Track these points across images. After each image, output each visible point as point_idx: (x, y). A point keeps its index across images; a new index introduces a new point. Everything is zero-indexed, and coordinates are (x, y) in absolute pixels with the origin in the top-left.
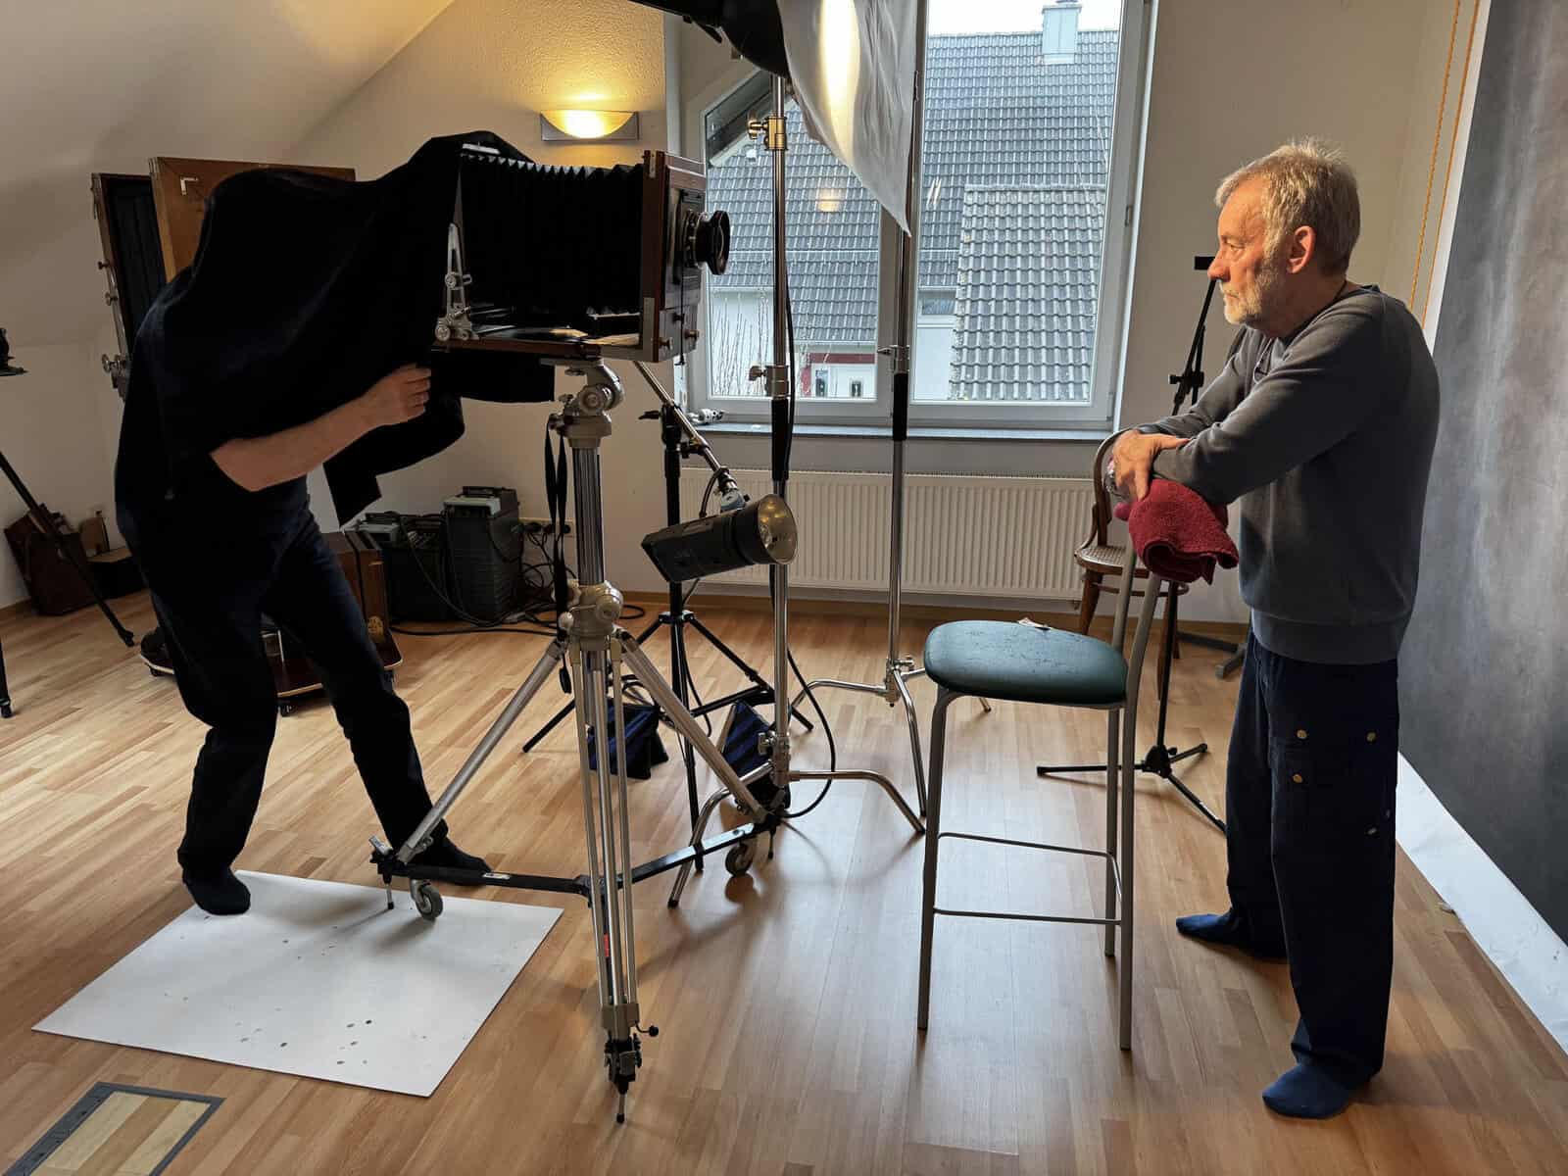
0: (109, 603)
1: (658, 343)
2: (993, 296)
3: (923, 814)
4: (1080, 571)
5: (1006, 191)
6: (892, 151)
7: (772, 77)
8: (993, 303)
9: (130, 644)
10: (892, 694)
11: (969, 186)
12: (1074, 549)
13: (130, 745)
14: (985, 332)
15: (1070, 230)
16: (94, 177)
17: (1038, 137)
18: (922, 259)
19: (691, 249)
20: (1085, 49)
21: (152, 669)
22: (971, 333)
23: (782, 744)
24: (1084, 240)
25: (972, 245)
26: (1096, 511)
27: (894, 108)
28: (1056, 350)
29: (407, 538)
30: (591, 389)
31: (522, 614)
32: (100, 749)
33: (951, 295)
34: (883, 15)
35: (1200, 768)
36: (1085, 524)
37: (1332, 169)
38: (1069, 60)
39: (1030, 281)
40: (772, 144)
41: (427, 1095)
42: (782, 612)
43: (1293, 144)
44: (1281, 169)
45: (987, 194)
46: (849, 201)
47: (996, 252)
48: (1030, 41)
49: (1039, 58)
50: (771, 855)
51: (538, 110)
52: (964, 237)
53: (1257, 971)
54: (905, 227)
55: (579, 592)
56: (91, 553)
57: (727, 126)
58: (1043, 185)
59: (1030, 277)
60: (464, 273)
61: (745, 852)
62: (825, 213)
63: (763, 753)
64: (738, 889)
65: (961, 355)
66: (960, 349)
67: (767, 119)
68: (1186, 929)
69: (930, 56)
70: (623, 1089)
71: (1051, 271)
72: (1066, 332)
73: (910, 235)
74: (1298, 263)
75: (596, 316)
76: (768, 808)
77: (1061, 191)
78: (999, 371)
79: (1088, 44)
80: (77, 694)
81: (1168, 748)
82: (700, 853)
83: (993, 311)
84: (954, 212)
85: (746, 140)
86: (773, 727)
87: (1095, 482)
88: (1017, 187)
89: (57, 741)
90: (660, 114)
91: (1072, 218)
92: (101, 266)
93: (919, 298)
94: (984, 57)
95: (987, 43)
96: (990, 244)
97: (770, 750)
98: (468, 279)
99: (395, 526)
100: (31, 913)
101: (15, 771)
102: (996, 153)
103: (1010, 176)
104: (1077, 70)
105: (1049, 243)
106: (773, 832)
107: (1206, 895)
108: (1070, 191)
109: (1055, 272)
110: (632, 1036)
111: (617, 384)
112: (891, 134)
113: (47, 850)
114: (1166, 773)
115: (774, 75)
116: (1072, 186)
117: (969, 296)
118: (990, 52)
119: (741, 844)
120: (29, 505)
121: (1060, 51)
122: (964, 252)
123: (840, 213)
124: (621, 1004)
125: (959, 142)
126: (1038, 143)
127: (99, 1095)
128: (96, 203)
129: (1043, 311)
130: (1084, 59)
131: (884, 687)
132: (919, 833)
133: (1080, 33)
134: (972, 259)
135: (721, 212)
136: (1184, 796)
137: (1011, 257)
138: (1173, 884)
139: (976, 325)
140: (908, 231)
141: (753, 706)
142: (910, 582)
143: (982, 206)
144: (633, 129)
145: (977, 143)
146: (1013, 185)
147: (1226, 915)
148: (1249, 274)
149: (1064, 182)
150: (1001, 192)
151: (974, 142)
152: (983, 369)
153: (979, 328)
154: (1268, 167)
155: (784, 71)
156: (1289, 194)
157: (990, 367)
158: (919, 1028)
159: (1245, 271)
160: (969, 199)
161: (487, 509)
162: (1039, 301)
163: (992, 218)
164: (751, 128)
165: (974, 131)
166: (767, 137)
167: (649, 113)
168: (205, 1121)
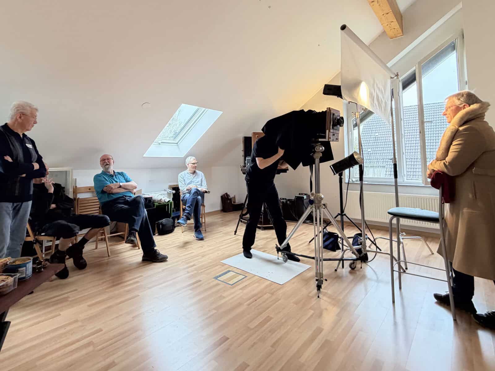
1: (329, 138)
3: (406, 268)
16: (243, 137)
19: (336, 123)
23: (365, 242)
29: (287, 203)
30: (317, 147)
41: (281, 285)
50: (361, 268)
55: (315, 194)
56: (233, 203)
61: (354, 263)
64: (352, 272)
70: (320, 290)
97: (361, 243)
106: (362, 262)
110: (321, 279)
120: (225, 193)
124: (319, 272)
127: (229, 271)
128: (243, 142)
132: (404, 272)
161: (303, 197)
168: (244, 278)
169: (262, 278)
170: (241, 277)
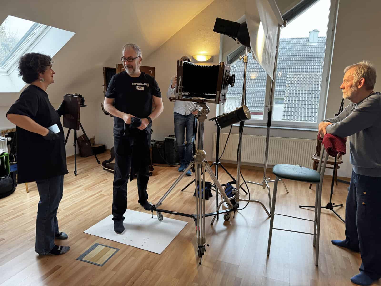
0: (97, 155)
1: (219, 100)
2: (294, 99)
3: (270, 213)
4: (313, 161)
5: (298, 75)
6: (270, 63)
7: (245, 47)
8: (294, 101)
9: (99, 163)
10: (264, 186)
11: (288, 73)
12: (312, 156)
13: (100, 182)
14: (291, 108)
15: (314, 84)
16: (104, 68)
17: (307, 62)
18: (276, 90)
19: (227, 82)
20: (320, 41)
21: (104, 168)
22: (288, 108)
23: (238, 192)
24: (318, 87)
25: (289, 87)
26: (317, 147)
27: (271, 54)
28: (310, 113)
29: (156, 145)
30: (204, 109)
31: (179, 163)
32: (93, 183)
33: (283, 99)
34: (270, 35)
35: (341, 209)
36: (314, 151)
37: (370, 68)
38: (316, 44)
39: (303, 96)
40: (244, 61)
41: (160, 254)
42: (239, 167)
43: (363, 62)
44: (359, 66)
45: (293, 75)
46: (258, 77)
47: (295, 89)
48: (306, 39)
49: (308, 44)
50: (234, 217)
51: (192, 55)
52: (287, 85)
53: (352, 254)
54: (272, 79)
55: (198, 151)
56: (92, 145)
57: (232, 59)
58: (308, 74)
59: (303, 95)
60: (182, 86)
61: (228, 215)
62: (252, 79)
63: (233, 194)
64: (226, 223)
65: (285, 113)
66: (285, 112)
67: (244, 56)
68: (334, 243)
69: (280, 43)
70: (201, 257)
71: (309, 94)
72: (312, 109)
73: (274, 81)
74: (360, 86)
75: (207, 95)
76: (234, 206)
77: (312, 75)
78: (295, 117)
79: (321, 40)
80: (89, 172)
81: (332, 203)
82: (218, 213)
83: (293, 103)
84: (284, 80)
85: (238, 60)
86: (236, 189)
87: (317, 141)
88: (301, 74)
89: (85, 181)
90: (218, 56)
91: (315, 81)
92: (103, 85)
93: (275, 100)
94: (294, 43)
95: (295, 40)
96: (293, 87)
97: (235, 193)
98: (183, 87)
99: (154, 143)
100: (82, 212)
101: (78, 185)
102: (296, 66)
103: (299, 71)
104: (318, 46)
105: (309, 87)
106: (235, 212)
107: (340, 236)
108: (314, 75)
109: (310, 94)
110: (204, 245)
111: (209, 109)
112: (270, 59)
113: (85, 200)
114: (332, 209)
115: (246, 47)
116: (315, 74)
117: (287, 99)
118: (295, 42)
119: (227, 213)
120: (84, 133)
121: (313, 42)
122: (287, 89)
123: (256, 80)
124: (202, 238)
125: (286, 63)
126: (307, 64)
127: (96, 245)
128: (104, 73)
129: (307, 103)
130: (320, 44)
131: (262, 184)
132: (270, 217)
133: (319, 38)
134: (289, 90)
135: (234, 74)
136: (336, 215)
137: (299, 90)
138: (332, 233)
139: (289, 106)
140: (273, 80)
141: (231, 184)
142: (270, 162)
143: (292, 78)
144: (212, 59)
145: (291, 64)
146: (300, 73)
147: (344, 240)
148: (349, 88)
149: (313, 73)
150: (297, 75)
151: (290, 63)
152: (291, 116)
153: (290, 107)
154: (356, 66)
155: (249, 46)
156: (360, 72)
157: (292, 116)
158: (267, 255)
159: (348, 87)
160: (288, 76)
161: (174, 140)
162: (306, 101)
163: (294, 81)
164: (240, 58)
165: (290, 61)
166: (243, 60)
167: (215, 56)
168: (116, 252)
169: (137, 249)
170: (112, 251)
